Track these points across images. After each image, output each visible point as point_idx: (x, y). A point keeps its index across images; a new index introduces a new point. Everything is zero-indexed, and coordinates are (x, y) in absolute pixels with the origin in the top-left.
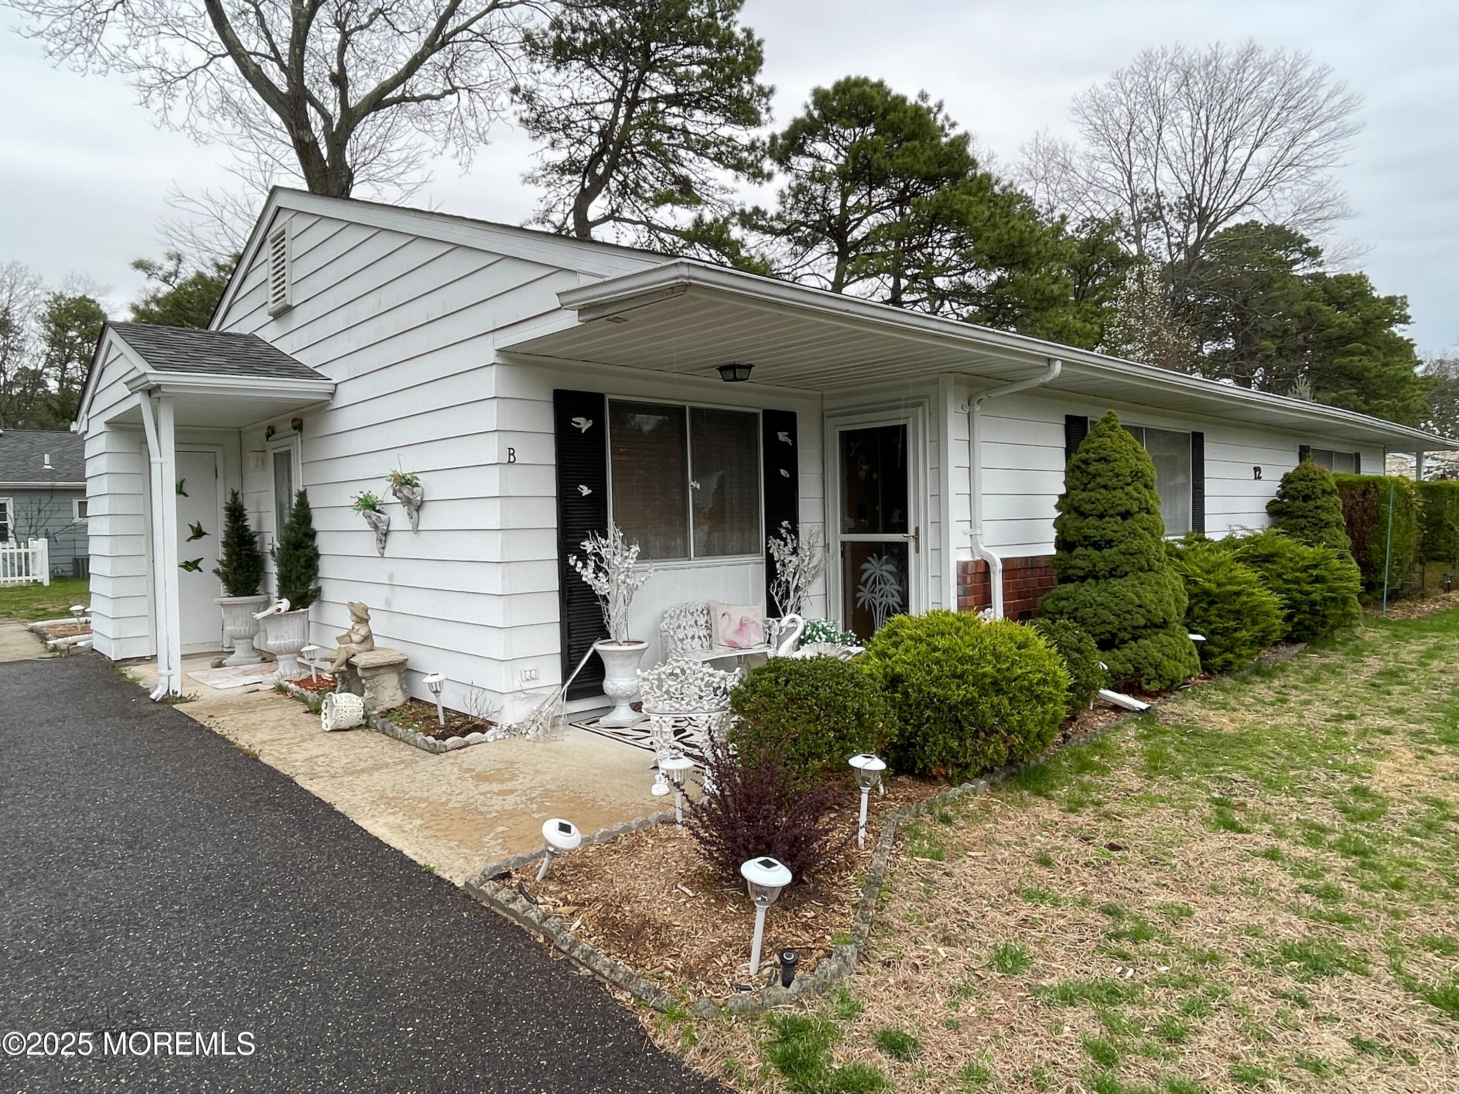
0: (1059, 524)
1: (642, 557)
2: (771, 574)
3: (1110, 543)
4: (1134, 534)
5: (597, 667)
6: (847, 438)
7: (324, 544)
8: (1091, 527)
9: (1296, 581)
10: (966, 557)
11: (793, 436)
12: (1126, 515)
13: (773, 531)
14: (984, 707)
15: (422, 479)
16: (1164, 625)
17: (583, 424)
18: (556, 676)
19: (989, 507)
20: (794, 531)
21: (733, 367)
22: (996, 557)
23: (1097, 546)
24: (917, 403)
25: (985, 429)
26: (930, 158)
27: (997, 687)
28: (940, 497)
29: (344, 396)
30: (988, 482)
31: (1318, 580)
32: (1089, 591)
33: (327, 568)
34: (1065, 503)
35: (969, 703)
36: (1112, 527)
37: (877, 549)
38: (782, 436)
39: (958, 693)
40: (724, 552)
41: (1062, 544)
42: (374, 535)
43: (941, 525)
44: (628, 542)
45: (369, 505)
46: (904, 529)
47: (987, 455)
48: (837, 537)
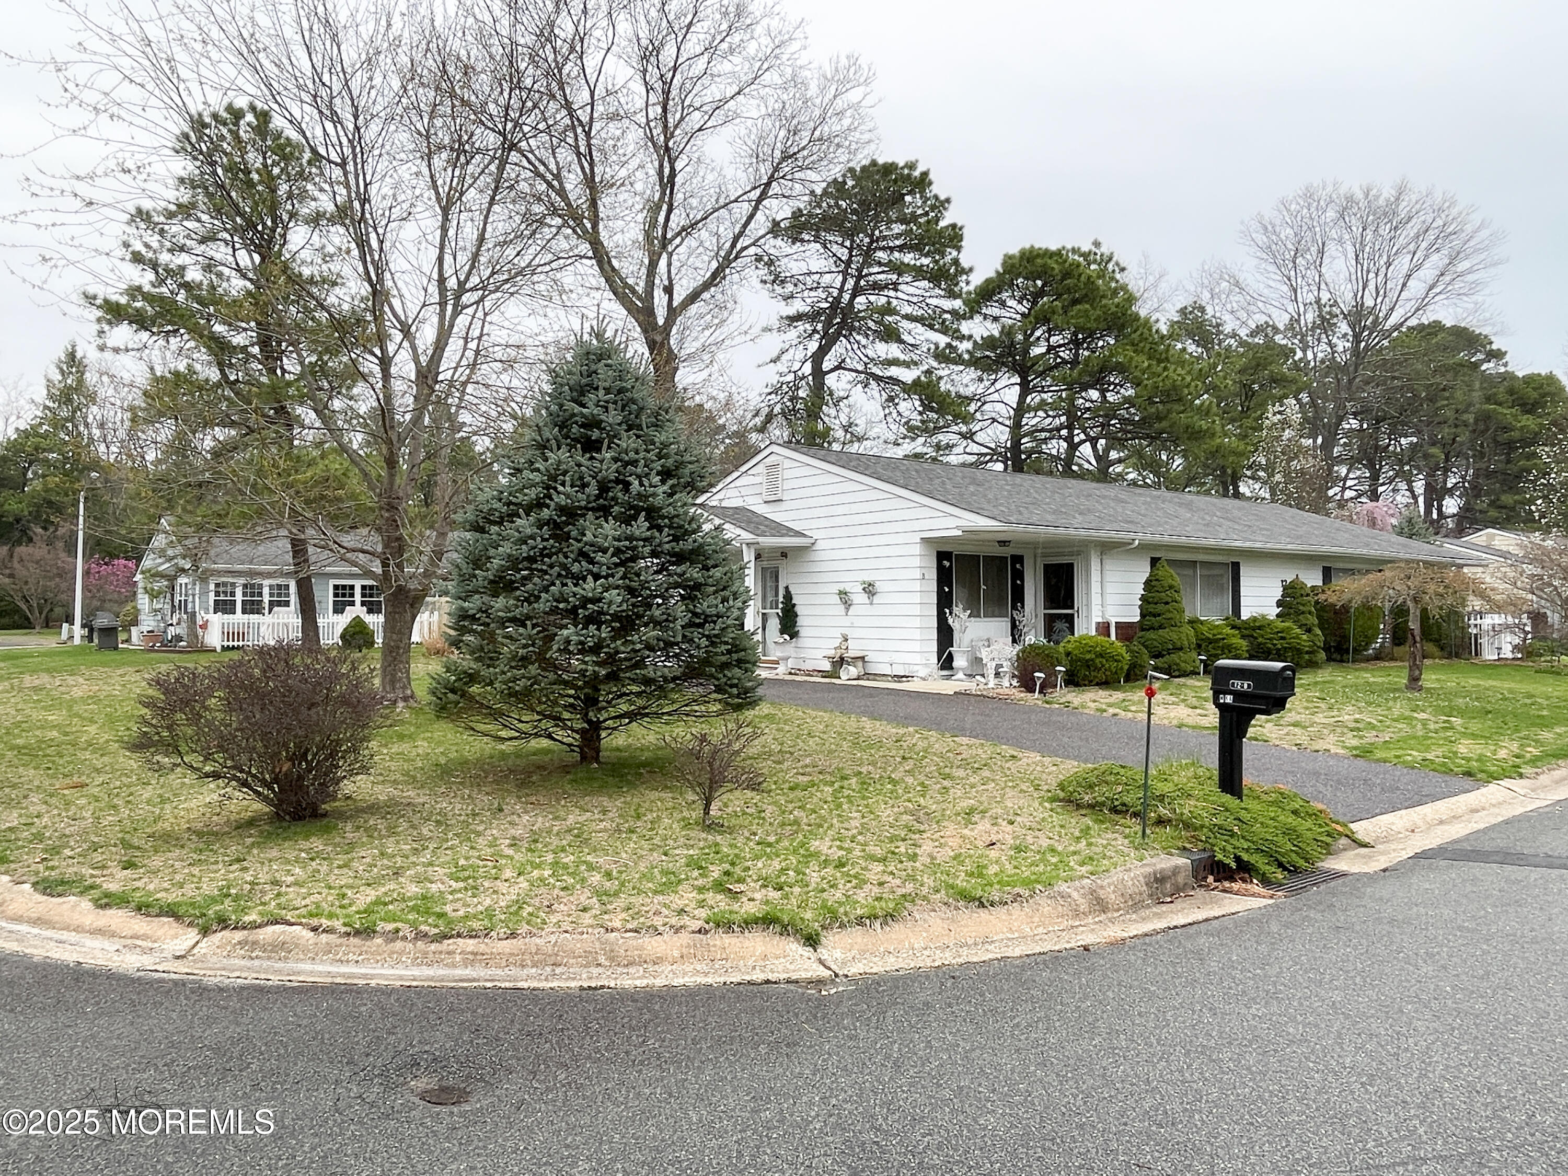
0: (1140, 607)
1: (969, 616)
2: (1014, 626)
3: (1159, 615)
4: (1169, 611)
5: (950, 658)
6: (1047, 567)
7: (798, 609)
8: (1151, 609)
9: (1270, 639)
10: (1100, 620)
11: (1022, 566)
12: (1167, 603)
13: (1014, 607)
14: (1097, 661)
15: (877, 584)
16: (1181, 649)
17: (946, 563)
18: (935, 659)
19: (1109, 599)
20: (1023, 607)
21: (1005, 542)
22: (1113, 621)
23: (1154, 616)
24: (1079, 553)
25: (1109, 564)
26: (1099, 316)
27: (1101, 656)
28: (1088, 593)
29: (820, 545)
30: (1109, 588)
31: (1283, 638)
32: (1151, 635)
33: (800, 621)
34: (1143, 598)
35: (1092, 660)
36: (1160, 608)
37: (1059, 616)
38: (1018, 566)
39: (1088, 656)
40: (993, 616)
41: (1143, 615)
42: (843, 607)
43: (1088, 605)
44: (965, 610)
45: (843, 594)
46: (1072, 608)
47: (1109, 576)
48: (1042, 611)
